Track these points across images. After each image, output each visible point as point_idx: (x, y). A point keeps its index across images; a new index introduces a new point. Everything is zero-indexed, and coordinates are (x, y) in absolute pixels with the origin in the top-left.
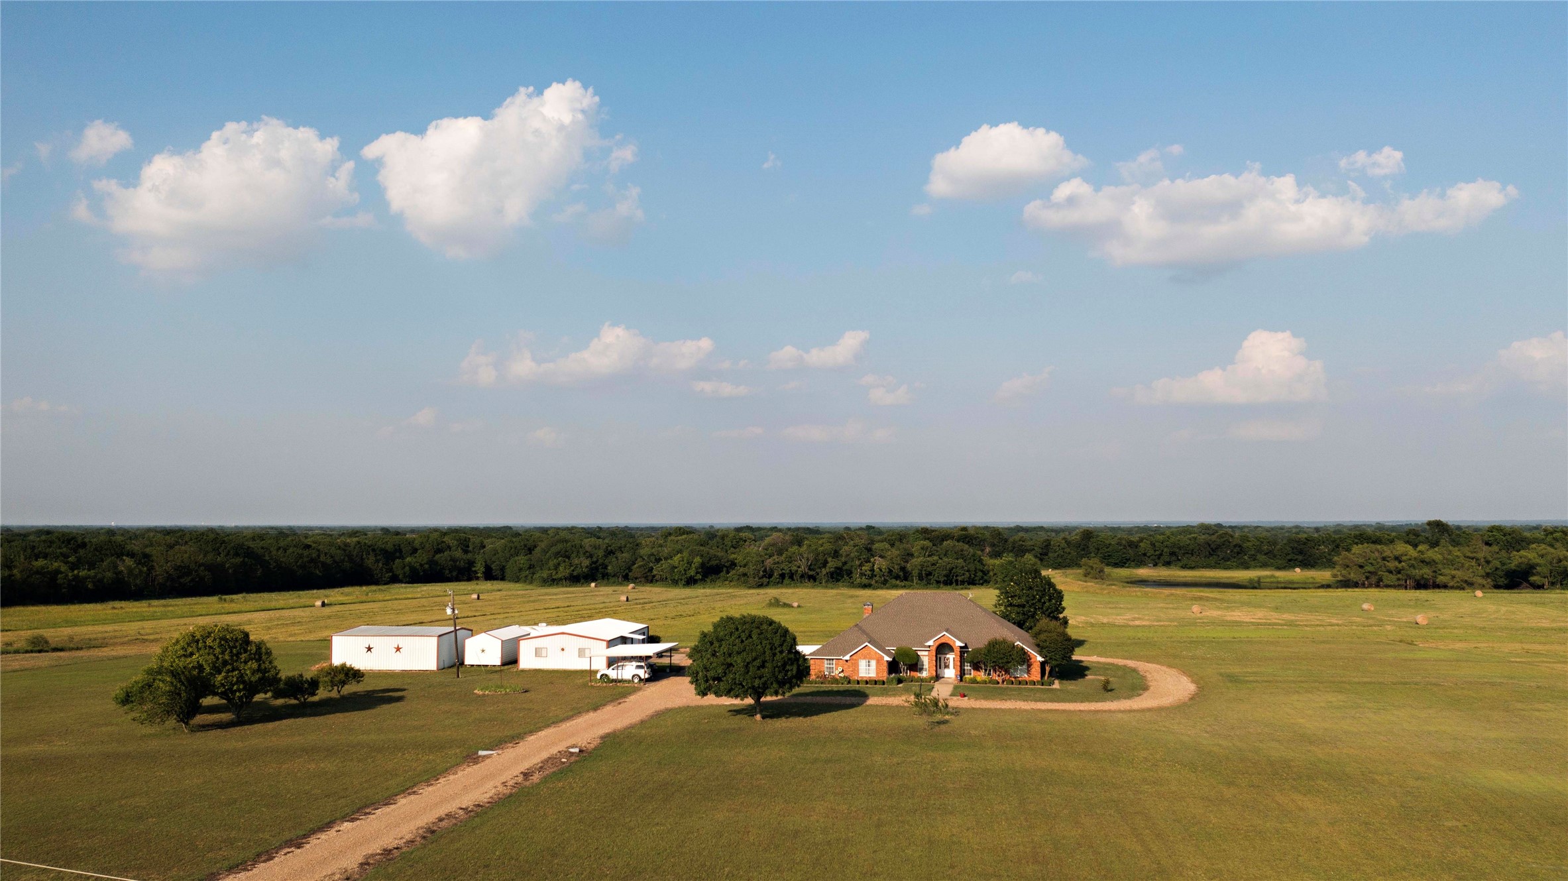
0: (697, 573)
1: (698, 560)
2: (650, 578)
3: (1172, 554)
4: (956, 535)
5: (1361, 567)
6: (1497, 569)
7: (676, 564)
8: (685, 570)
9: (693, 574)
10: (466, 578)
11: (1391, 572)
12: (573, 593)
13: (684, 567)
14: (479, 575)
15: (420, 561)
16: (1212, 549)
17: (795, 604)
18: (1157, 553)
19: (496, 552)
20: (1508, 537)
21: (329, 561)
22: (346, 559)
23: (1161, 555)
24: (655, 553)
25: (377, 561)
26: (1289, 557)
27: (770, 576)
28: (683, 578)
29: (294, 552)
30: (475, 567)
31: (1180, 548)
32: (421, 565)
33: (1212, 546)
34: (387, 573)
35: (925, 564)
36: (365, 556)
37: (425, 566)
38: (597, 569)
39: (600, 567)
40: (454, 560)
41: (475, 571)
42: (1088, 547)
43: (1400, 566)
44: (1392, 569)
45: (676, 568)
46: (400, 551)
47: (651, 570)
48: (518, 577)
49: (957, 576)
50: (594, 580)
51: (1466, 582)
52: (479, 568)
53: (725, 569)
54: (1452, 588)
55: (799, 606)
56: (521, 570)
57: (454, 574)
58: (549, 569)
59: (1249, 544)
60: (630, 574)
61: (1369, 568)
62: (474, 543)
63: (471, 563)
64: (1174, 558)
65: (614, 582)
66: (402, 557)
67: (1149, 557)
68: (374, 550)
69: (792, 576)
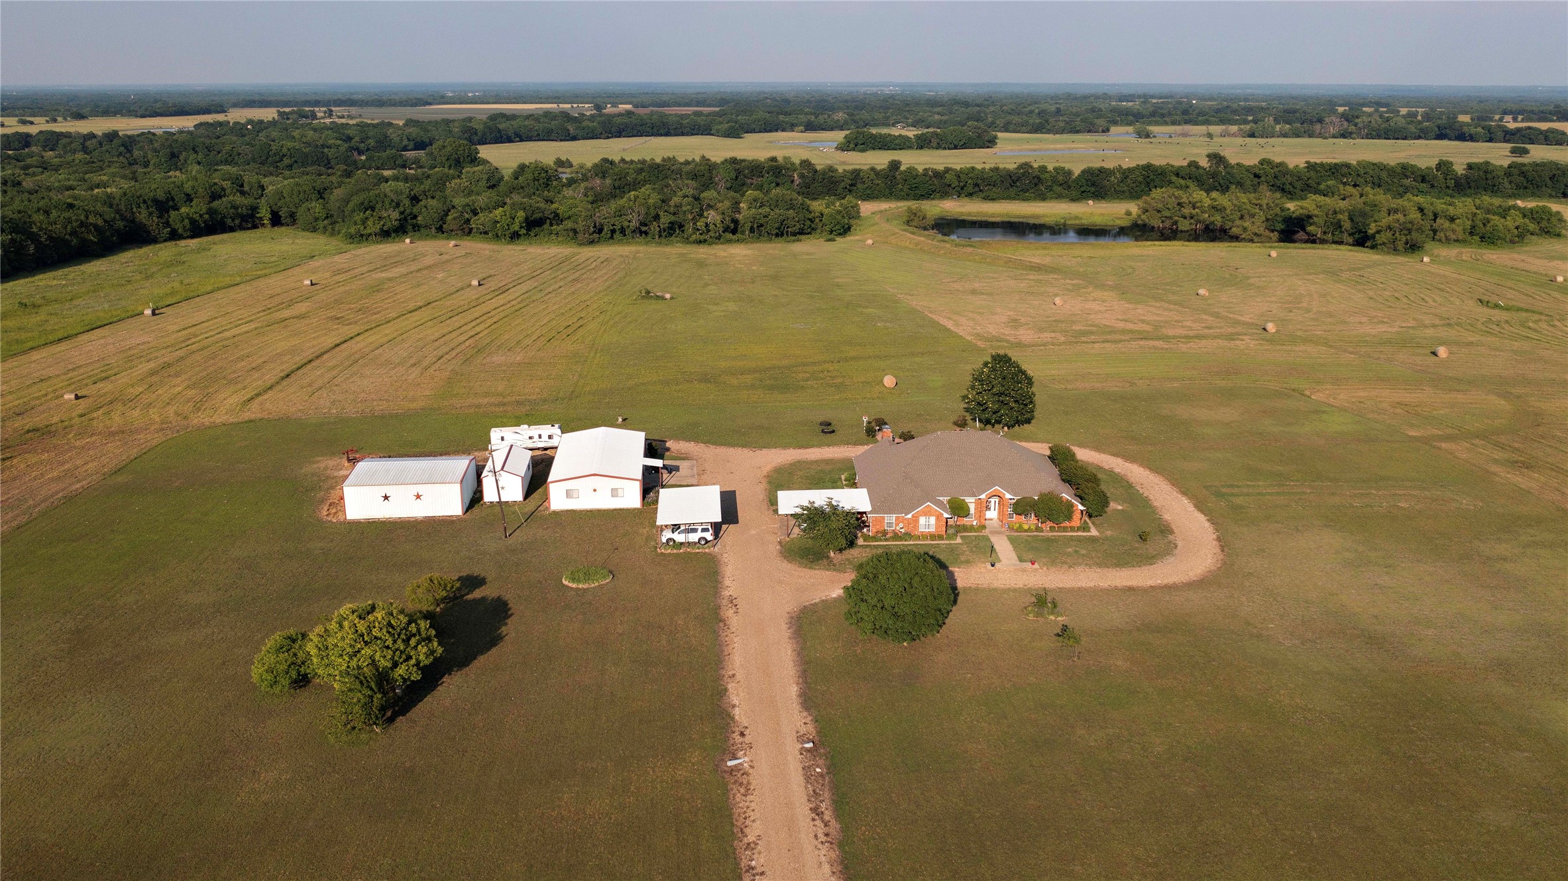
0: (521, 227)
1: (521, 214)
2: (467, 230)
3: (976, 185)
4: (766, 165)
5: (1159, 211)
6: (1276, 215)
7: (498, 218)
8: (508, 225)
9: (517, 228)
10: (250, 226)
11: (1185, 218)
12: (401, 263)
13: (507, 222)
14: (265, 222)
15: (198, 210)
16: (1013, 180)
17: (668, 296)
18: (962, 184)
19: (281, 196)
20: (1277, 170)
21: (100, 222)
22: (117, 216)
23: (965, 186)
24: (470, 204)
25: (151, 214)
26: (1083, 189)
27: (600, 231)
28: (507, 233)
29: (59, 217)
30: (258, 213)
31: (983, 179)
32: (201, 216)
33: (1013, 178)
34: (165, 228)
35: (758, 217)
36: (135, 210)
37: (205, 216)
38: (405, 219)
39: (409, 217)
40: (235, 207)
41: (261, 218)
42: (895, 178)
43: (1194, 212)
44: (1188, 215)
45: (498, 222)
46: (173, 199)
47: (468, 221)
48: (314, 228)
49: (788, 227)
50: (405, 232)
51: (1256, 234)
52: (264, 213)
53: (548, 221)
54: (1243, 240)
55: (672, 298)
56: (316, 219)
57: (237, 222)
58: (356, 224)
59: (1047, 175)
60: (444, 226)
61: (1167, 213)
62: (249, 182)
63: (254, 209)
64: (977, 189)
65: (428, 235)
66: (176, 208)
67: (954, 188)
68: (145, 202)
69: (623, 231)
